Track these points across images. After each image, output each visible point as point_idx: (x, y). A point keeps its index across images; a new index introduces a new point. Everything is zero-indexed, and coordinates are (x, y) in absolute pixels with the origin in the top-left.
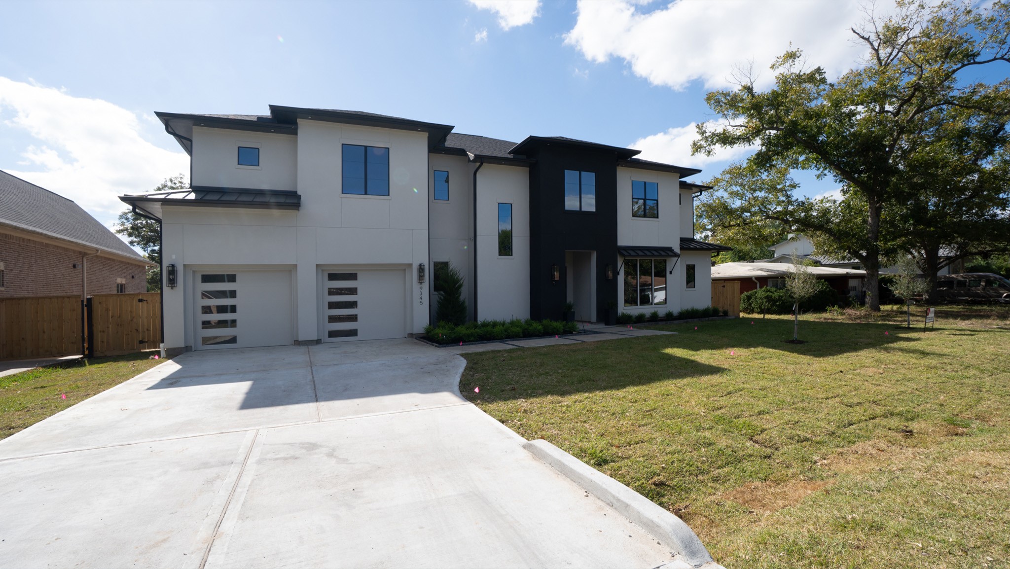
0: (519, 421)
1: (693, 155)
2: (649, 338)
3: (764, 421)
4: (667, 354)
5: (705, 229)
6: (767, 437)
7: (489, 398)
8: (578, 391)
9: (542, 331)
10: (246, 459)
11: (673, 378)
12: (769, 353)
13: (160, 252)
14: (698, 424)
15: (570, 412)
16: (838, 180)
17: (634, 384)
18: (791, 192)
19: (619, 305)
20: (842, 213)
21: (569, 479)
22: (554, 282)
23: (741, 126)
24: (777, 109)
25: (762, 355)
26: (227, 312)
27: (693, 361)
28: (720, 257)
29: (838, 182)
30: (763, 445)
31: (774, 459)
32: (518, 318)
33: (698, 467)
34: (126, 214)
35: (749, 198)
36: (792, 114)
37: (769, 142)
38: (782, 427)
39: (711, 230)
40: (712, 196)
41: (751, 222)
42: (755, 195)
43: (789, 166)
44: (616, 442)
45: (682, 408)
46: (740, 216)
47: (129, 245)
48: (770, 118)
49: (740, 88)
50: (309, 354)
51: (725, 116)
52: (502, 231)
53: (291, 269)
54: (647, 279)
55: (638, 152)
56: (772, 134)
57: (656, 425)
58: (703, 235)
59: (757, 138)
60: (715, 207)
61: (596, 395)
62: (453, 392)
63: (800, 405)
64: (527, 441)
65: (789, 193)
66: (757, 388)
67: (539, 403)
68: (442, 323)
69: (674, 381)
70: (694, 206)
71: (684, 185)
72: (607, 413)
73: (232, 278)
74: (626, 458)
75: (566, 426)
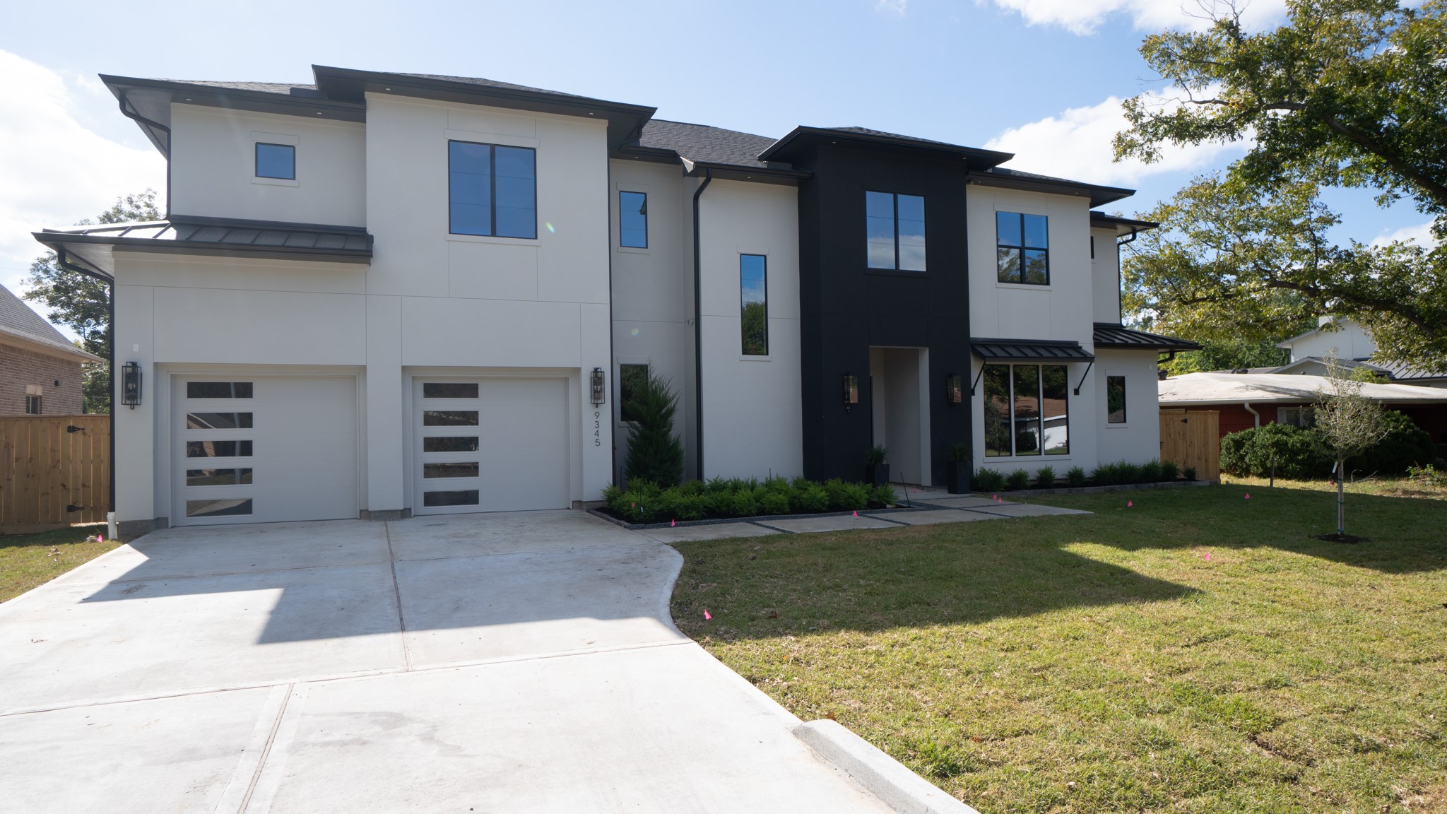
0: (784, 680)
1: (1117, 160)
2: (1037, 522)
3: (1278, 701)
4: (1074, 556)
5: (1145, 305)
6: (1288, 737)
7: (726, 632)
8: (897, 623)
9: (827, 503)
10: (269, 742)
11: (1086, 605)
12: (1284, 559)
13: (110, 336)
14: (1141, 702)
15: (883, 664)
16: (1426, 207)
17: (1007, 612)
18: (1321, 232)
19: (975, 455)
20: (1437, 274)
21: (883, 804)
22: (848, 408)
23: (1215, 102)
24: (1289, 66)
25: (1269, 563)
26: (233, 455)
27: (1126, 572)
28: (1176, 361)
29: (1425, 211)
30: (1278, 752)
31: (1304, 785)
32: (781, 476)
33: (1142, 792)
34: (46, 261)
35: (1234, 245)
36: (1322, 75)
37: (1273, 132)
38: (1318, 716)
39: (1155, 307)
40: (1157, 240)
41: (1239, 293)
42: (1246, 238)
43: (1317, 180)
44: (974, 730)
45: (1106, 666)
46: (1216, 281)
47: (49, 321)
48: (1274, 85)
49: (1213, 25)
50: (388, 536)
51: (1181, 82)
52: (748, 306)
53: (354, 376)
54: (1030, 402)
55: (1008, 157)
56: (1280, 117)
57: (1055, 699)
58: (1140, 317)
59: (1250, 126)
60: (1164, 262)
61: (933, 634)
62: (658, 618)
63: (1357, 672)
64: (800, 722)
65: (1318, 234)
66: (1262, 631)
67: (824, 646)
68: (637, 482)
69: (1088, 610)
70: (1121, 261)
71: (1099, 221)
72: (955, 671)
73: (245, 390)
74: (995, 764)
75: (877, 694)
